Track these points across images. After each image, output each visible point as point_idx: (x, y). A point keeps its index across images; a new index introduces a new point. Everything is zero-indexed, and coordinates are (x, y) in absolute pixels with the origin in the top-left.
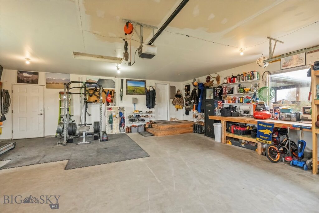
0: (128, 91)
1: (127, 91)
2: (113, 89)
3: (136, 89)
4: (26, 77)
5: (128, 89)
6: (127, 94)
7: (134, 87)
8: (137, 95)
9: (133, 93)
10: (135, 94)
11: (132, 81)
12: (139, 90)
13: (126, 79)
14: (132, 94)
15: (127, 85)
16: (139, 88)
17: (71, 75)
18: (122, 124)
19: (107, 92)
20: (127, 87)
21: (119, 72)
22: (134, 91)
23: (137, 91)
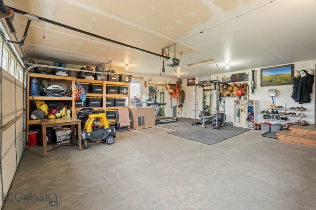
0: (263, 83)
1: (261, 82)
2: (246, 82)
3: (275, 79)
4: (191, 82)
5: (264, 80)
6: (262, 85)
7: (271, 77)
8: (278, 85)
9: (271, 83)
10: (273, 85)
11: (270, 69)
12: (280, 79)
13: (261, 69)
14: (269, 85)
15: (261, 75)
16: (281, 76)
17: (212, 76)
18: (249, 119)
19: (239, 85)
20: (261, 78)
21: (227, 68)
22: (272, 81)
23: (278, 81)
